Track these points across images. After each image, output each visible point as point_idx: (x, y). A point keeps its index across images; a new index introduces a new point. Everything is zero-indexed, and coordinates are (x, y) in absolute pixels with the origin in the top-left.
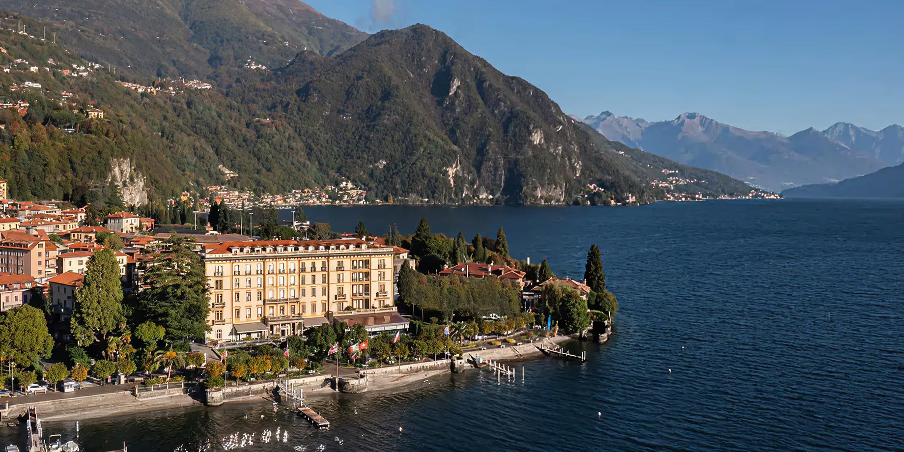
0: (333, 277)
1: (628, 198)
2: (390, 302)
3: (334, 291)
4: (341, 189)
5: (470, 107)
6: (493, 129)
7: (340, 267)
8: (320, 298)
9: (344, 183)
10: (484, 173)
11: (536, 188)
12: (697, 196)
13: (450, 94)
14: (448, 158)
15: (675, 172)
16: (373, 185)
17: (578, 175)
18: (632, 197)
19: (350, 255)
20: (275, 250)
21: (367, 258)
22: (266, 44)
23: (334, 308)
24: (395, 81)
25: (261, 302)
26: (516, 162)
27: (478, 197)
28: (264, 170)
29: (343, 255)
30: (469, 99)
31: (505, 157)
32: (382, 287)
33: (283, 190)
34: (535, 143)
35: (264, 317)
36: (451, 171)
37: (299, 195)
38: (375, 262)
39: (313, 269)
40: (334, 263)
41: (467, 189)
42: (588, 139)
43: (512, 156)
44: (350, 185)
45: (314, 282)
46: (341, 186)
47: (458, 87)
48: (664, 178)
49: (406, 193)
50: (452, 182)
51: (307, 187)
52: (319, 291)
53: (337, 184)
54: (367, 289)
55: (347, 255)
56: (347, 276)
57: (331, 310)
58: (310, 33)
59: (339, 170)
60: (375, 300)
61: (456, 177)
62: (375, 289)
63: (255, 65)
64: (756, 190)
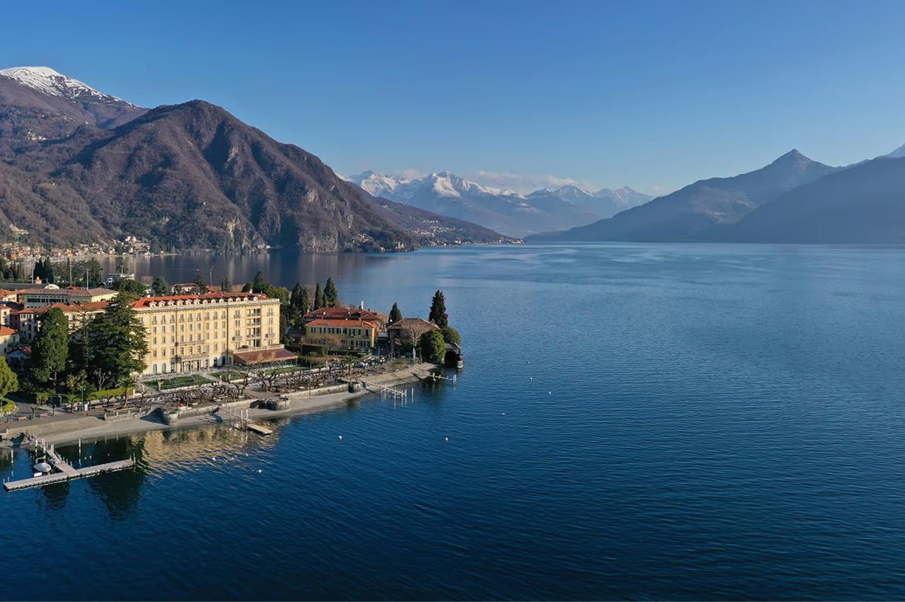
0: (232, 322)
1: (397, 245)
2: (276, 340)
3: (232, 334)
4: (127, 243)
5: (247, 172)
6: (270, 190)
7: (237, 316)
8: (221, 340)
9: (129, 238)
10: (261, 227)
11: (311, 239)
12: (457, 242)
13: (229, 160)
14: (227, 214)
15: (435, 222)
16: (156, 238)
17: (350, 227)
18: (401, 244)
19: (245, 306)
20: (184, 304)
21: (259, 307)
22: (45, 118)
23: (232, 347)
24: (176, 149)
25: (173, 344)
26: (292, 217)
27: (256, 247)
28: (52, 229)
29: (240, 306)
30: (246, 165)
31: (282, 213)
32: (270, 330)
33: (72, 244)
34: (310, 201)
35: (177, 356)
36: (231, 226)
37: (87, 249)
38: (265, 310)
39: (216, 318)
40: (232, 312)
41: (246, 241)
42: (358, 197)
43: (289, 212)
44: (135, 239)
45: (216, 327)
46: (126, 240)
47: (236, 155)
48: (425, 228)
49: (189, 244)
50: (232, 235)
51: (94, 241)
52: (220, 335)
53: (122, 239)
54: (258, 331)
55: (242, 306)
56: (243, 321)
57: (230, 348)
58: (86, 108)
59: (124, 227)
60: (265, 340)
61: (236, 231)
62: (264, 331)
63: (36, 136)
64: (505, 237)
